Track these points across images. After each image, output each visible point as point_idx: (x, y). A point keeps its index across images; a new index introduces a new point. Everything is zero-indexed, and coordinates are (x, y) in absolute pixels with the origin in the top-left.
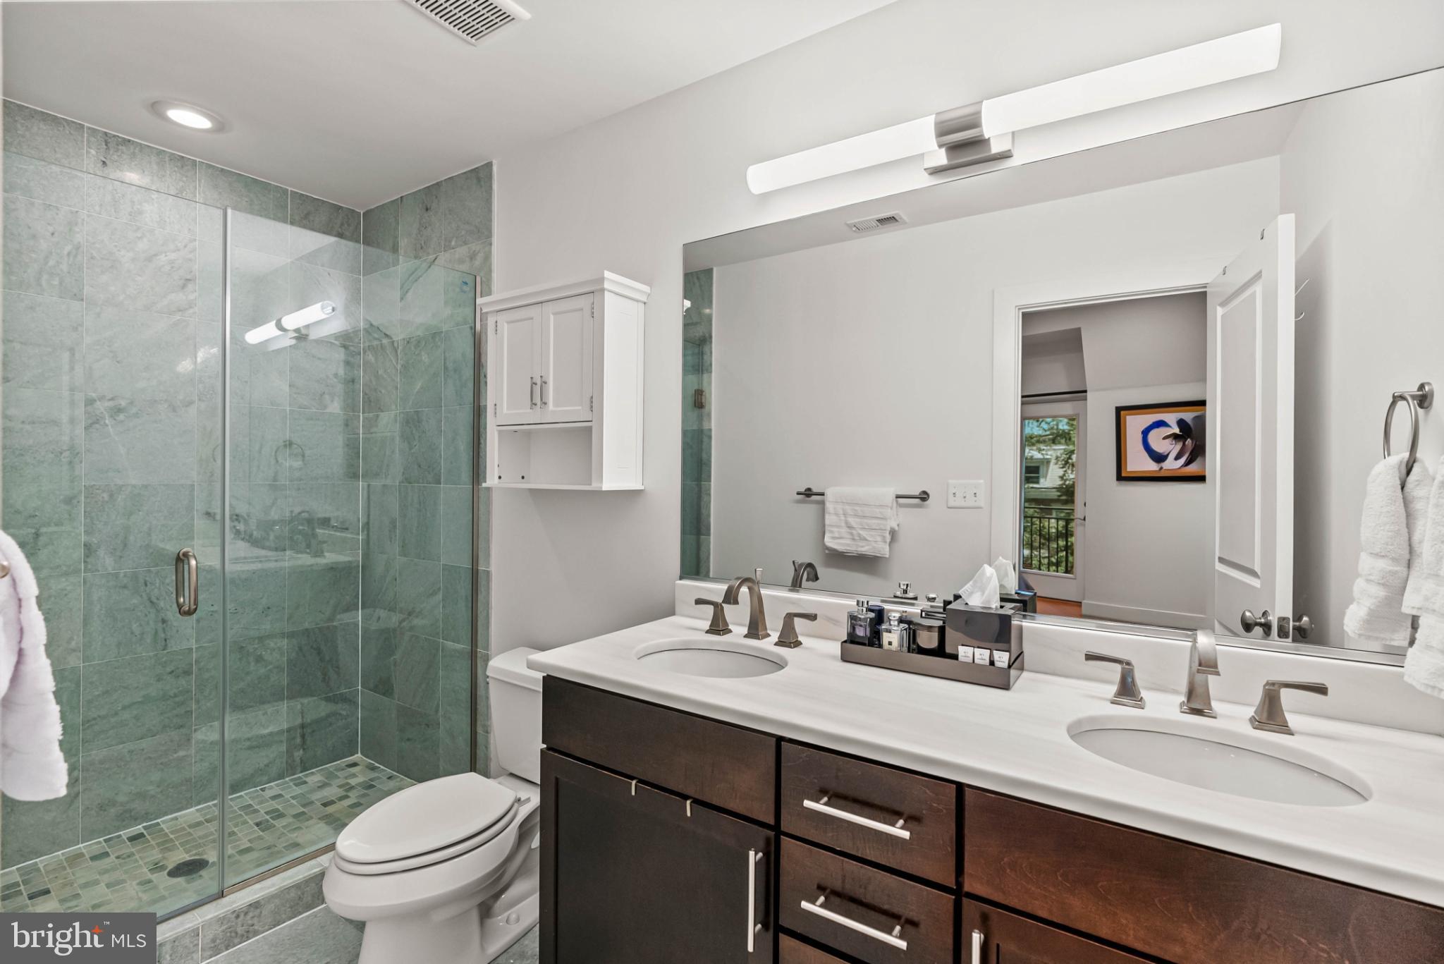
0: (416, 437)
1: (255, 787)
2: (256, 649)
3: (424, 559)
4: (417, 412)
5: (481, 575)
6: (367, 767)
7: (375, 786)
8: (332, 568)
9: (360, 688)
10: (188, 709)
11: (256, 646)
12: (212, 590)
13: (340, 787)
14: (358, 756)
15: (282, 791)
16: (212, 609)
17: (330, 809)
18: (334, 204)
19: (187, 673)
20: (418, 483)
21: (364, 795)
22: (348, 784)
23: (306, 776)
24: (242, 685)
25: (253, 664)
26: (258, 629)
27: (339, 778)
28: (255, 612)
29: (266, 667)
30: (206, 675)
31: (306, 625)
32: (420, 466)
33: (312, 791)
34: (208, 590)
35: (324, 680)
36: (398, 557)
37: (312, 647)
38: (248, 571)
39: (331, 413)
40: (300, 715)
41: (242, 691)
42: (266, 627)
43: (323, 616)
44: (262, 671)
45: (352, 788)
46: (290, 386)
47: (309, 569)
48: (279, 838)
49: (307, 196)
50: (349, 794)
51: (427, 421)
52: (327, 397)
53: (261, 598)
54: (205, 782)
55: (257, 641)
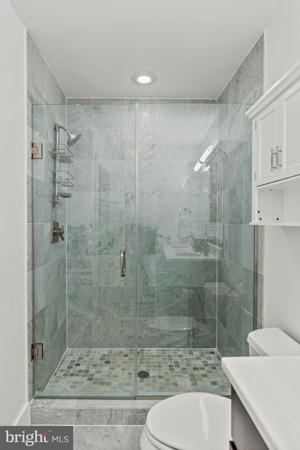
0: (234, 201)
1: (176, 348)
2: (176, 291)
3: (237, 263)
4: (234, 188)
5: (259, 277)
6: (217, 356)
7: (216, 369)
8: (205, 262)
9: (217, 318)
10: (154, 310)
11: (176, 290)
12: (161, 265)
13: (203, 362)
14: (215, 349)
15: (183, 354)
16: (161, 273)
17: (195, 372)
18: (205, 100)
19: (153, 296)
20: (235, 224)
21: (210, 372)
22: (207, 362)
23: (194, 350)
24: (171, 305)
25: (175, 297)
26: (177, 284)
27: (205, 357)
28: (175, 276)
29: (180, 300)
30: (159, 299)
31: (195, 285)
32: (235, 215)
33: (193, 359)
34: (160, 265)
35: (202, 310)
36: (228, 260)
37: (197, 295)
38: (173, 259)
39: (204, 193)
40: (192, 323)
41: (171, 307)
42: (180, 283)
43: (201, 282)
44: (178, 301)
45: (207, 365)
46: (188, 182)
47: (196, 261)
48: (173, 377)
49: (195, 100)
50: (205, 368)
51: (238, 192)
52: (203, 186)
53: (178, 271)
54: (159, 340)
55: (176, 288)
